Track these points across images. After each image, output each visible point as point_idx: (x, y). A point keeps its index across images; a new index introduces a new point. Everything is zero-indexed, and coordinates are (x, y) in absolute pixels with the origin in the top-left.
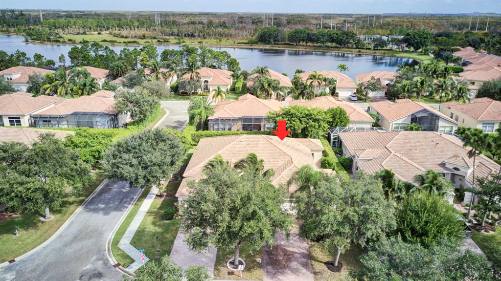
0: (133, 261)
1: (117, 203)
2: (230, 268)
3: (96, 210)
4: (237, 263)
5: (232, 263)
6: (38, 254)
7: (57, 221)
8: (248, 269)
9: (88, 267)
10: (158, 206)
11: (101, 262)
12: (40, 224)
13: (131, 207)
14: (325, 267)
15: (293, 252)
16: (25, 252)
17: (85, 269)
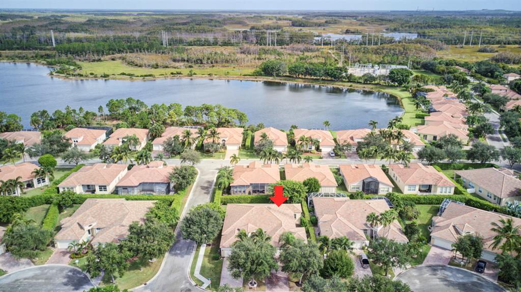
0: (203, 283)
1: (186, 250)
2: (250, 286)
3: (176, 255)
4: (253, 283)
5: (251, 283)
6: (156, 280)
7: (158, 262)
8: (259, 286)
9: (183, 286)
10: (209, 251)
11: (188, 284)
12: (150, 264)
13: (194, 252)
14: (295, 285)
15: (280, 277)
16: (150, 279)
17: (182, 287)
